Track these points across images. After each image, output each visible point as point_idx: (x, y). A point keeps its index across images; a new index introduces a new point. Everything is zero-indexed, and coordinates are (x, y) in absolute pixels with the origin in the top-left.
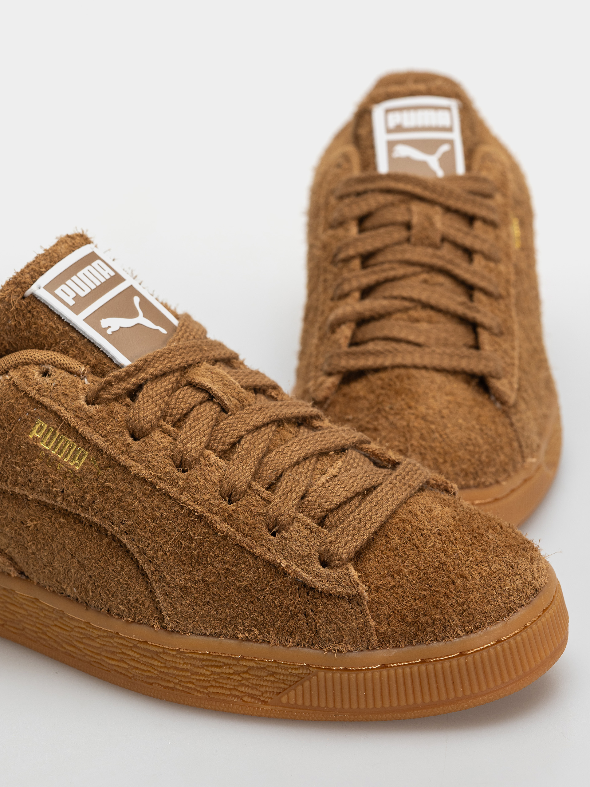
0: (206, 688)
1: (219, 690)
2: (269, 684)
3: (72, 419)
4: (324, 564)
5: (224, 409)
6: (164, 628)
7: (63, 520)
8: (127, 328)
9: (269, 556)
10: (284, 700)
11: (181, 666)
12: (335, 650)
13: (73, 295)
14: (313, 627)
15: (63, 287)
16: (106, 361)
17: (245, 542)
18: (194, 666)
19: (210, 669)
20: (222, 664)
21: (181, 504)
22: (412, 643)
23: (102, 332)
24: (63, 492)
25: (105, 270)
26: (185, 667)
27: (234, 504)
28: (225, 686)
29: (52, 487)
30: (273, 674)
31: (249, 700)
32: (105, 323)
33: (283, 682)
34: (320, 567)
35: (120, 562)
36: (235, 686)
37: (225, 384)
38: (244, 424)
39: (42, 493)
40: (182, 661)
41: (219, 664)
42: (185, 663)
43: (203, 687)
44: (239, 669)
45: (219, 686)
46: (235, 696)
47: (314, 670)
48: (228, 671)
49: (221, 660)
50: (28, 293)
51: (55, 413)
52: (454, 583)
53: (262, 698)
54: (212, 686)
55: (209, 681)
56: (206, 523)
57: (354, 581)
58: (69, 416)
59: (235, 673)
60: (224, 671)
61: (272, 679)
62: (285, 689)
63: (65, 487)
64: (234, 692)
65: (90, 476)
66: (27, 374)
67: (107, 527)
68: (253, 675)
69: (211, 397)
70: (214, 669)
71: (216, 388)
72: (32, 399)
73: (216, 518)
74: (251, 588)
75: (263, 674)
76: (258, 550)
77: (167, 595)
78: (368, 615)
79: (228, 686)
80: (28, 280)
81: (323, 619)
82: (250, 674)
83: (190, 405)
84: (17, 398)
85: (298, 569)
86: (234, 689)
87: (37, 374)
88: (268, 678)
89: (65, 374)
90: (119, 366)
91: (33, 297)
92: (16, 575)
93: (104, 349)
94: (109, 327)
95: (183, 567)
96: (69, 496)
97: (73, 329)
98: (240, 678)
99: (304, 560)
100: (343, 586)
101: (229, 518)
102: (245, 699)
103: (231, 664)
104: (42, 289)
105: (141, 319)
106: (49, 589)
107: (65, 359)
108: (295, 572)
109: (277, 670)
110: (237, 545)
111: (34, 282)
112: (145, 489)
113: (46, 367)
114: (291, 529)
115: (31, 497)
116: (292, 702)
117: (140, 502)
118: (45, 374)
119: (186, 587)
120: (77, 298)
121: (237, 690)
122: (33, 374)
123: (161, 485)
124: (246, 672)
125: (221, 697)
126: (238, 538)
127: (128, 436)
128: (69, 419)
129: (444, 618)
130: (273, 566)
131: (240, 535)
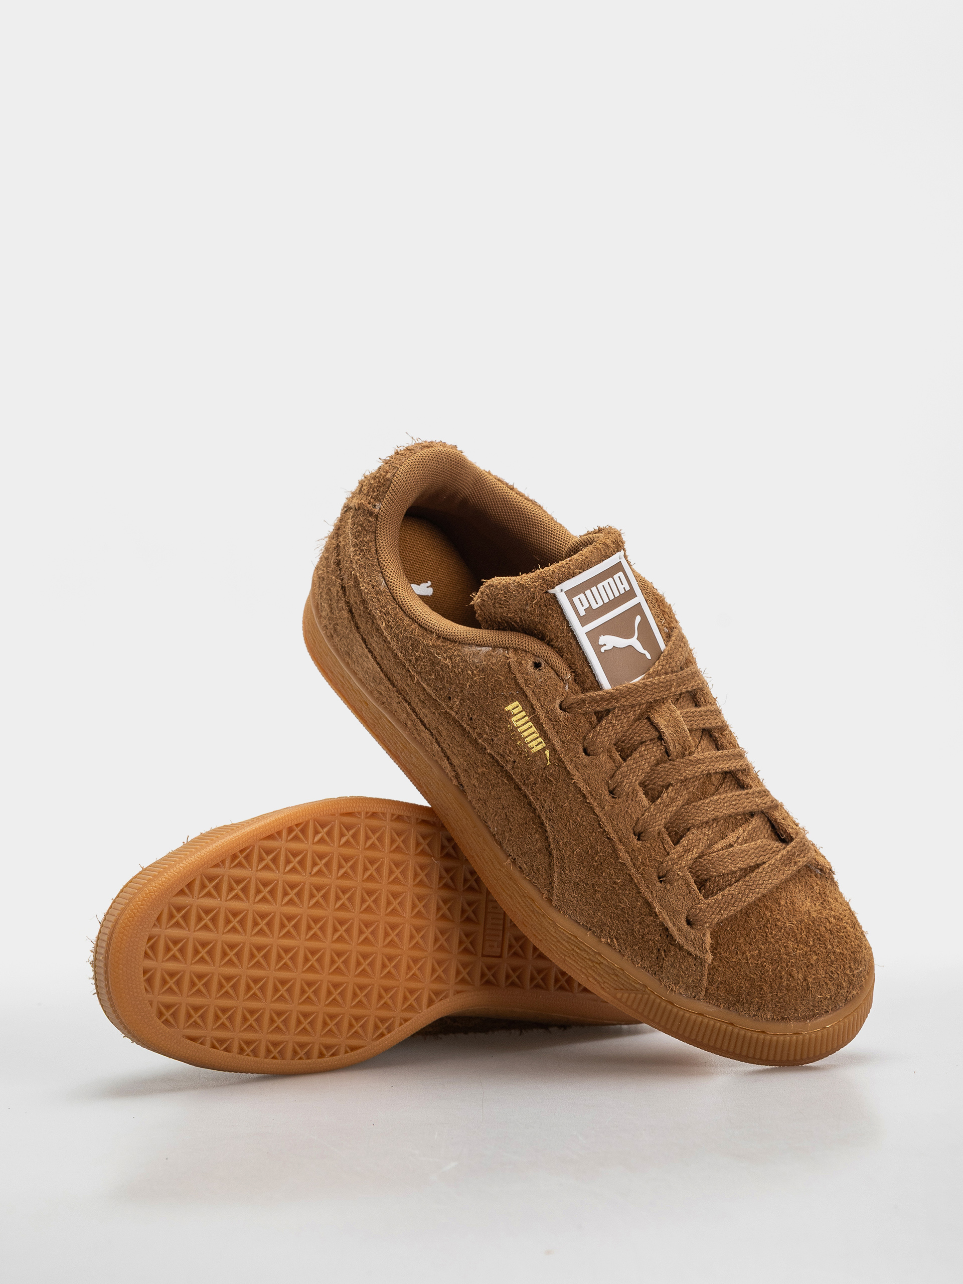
0: (565, 956)
1: (573, 963)
2: (612, 980)
3: (543, 717)
4: (689, 923)
5: (667, 752)
6: (550, 900)
7: (506, 781)
8: (620, 648)
9: (648, 896)
10: (619, 996)
11: (552, 933)
12: (669, 987)
13: (586, 605)
14: (661, 964)
15: (582, 596)
16: (590, 674)
17: (637, 877)
18: (562, 938)
19: (573, 947)
20: (582, 949)
21: (600, 823)
22: (729, 1008)
23: (597, 647)
24: (514, 762)
25: (622, 584)
26: (554, 935)
27: (641, 842)
28: (579, 963)
29: (508, 755)
30: (617, 975)
31: (593, 981)
32: (603, 640)
33: (623, 985)
34: (685, 923)
35: (537, 836)
36: (586, 967)
37: (677, 731)
38: (677, 772)
39: (499, 754)
40: (554, 930)
41: (581, 948)
42: (556, 932)
43: (562, 953)
44: (594, 959)
45: (574, 960)
46: (583, 973)
47: (649, 992)
48: (585, 955)
49: (584, 946)
50: (551, 591)
51: (532, 706)
52: (781, 978)
53: (602, 985)
54: (569, 957)
55: (568, 953)
56: (613, 846)
57: (705, 947)
58: (541, 714)
59: (590, 960)
60: (582, 954)
61: (616, 978)
62: (622, 989)
63: (517, 761)
64: (584, 970)
65: (539, 763)
66: (523, 662)
67: (537, 807)
68: (602, 968)
69: (661, 738)
70: (575, 948)
71: (667, 732)
72: (517, 684)
73: (622, 847)
74: (626, 912)
75: (610, 972)
76: (643, 889)
77: (561, 881)
78: (705, 975)
79: (581, 965)
80: (556, 581)
81: (670, 963)
82: (600, 967)
83: (642, 739)
84: (507, 677)
85: (667, 918)
86: (585, 968)
87: (530, 663)
88: (613, 976)
89: (552, 674)
90: (599, 687)
91: (554, 596)
92: (456, 784)
93: (592, 666)
94: (605, 645)
95: (582, 868)
96: (518, 768)
97: (575, 637)
98: (592, 965)
99: (674, 913)
100: (695, 948)
101: (631, 852)
102: (590, 979)
103: (589, 953)
104: (563, 593)
105: (634, 642)
106: (477, 812)
107: (557, 662)
108: (664, 919)
109: (621, 976)
110: (629, 875)
111: (560, 583)
112: (578, 798)
113: (540, 661)
114: (676, 884)
115: (489, 751)
116: (624, 1000)
117: (570, 803)
118: (537, 665)
119: (578, 884)
120: (589, 610)
121: (587, 970)
122: (527, 663)
123: (590, 800)
124: (599, 964)
125: (574, 969)
126: (632, 871)
127: (581, 750)
128: (541, 716)
129: (762, 1003)
130: (648, 904)
131: (635, 870)
